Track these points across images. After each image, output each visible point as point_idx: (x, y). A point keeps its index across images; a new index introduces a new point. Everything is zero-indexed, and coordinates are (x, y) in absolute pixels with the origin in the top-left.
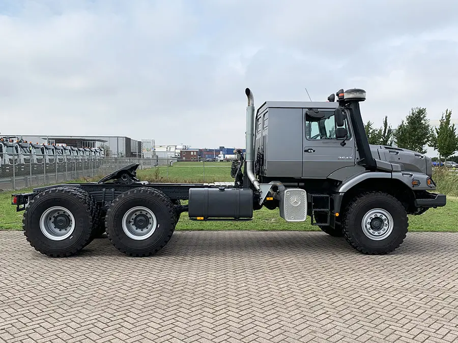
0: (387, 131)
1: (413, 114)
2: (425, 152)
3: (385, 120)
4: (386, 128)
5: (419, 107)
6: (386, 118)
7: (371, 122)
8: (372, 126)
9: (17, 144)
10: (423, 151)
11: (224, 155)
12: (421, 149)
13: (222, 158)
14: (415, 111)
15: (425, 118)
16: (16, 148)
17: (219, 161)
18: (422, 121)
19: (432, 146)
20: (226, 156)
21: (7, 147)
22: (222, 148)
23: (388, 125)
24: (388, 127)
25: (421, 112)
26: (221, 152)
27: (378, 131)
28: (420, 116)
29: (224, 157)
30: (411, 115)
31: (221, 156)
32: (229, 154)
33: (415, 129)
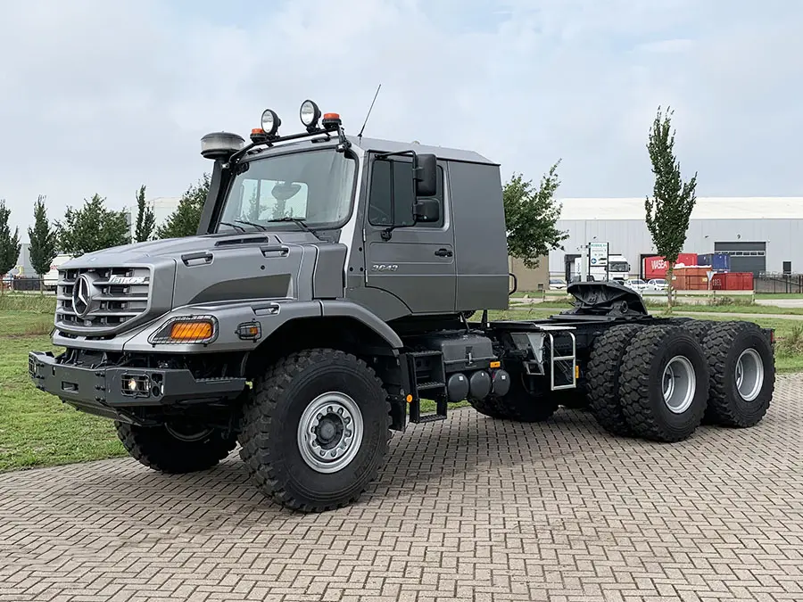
4: (142, 210)
6: (143, 189)
7: (101, 197)
8: (103, 206)
23: (147, 204)
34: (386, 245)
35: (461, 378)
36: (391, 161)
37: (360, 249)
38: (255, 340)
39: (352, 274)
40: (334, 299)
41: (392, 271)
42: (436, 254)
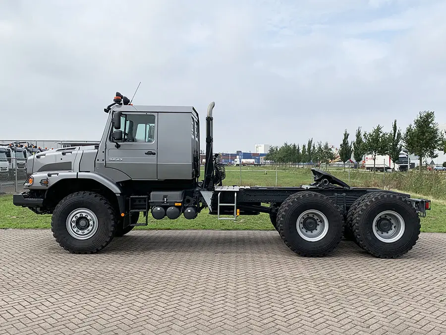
0: (396, 135)
1: (421, 118)
2: (436, 156)
3: (394, 124)
4: (395, 132)
5: (427, 111)
6: (395, 122)
7: (381, 126)
8: (382, 130)
9: (25, 149)
10: (435, 155)
11: (240, 159)
12: (432, 153)
13: (238, 163)
14: (422, 115)
15: (434, 122)
16: (25, 153)
17: (235, 165)
18: (431, 125)
19: (442, 150)
20: (242, 160)
21: (15, 152)
22: (239, 153)
23: (398, 129)
24: (397, 131)
25: (429, 116)
26: (238, 157)
27: (389, 134)
28: (428, 120)
29: (240, 161)
30: (419, 119)
31: (238, 160)
32: (245, 159)
33: (423, 133)
34: (117, 150)
35: (159, 209)
36: (126, 115)
37: (103, 152)
38: (47, 186)
39: (98, 162)
40: (89, 172)
41: (119, 160)
42: (146, 154)
